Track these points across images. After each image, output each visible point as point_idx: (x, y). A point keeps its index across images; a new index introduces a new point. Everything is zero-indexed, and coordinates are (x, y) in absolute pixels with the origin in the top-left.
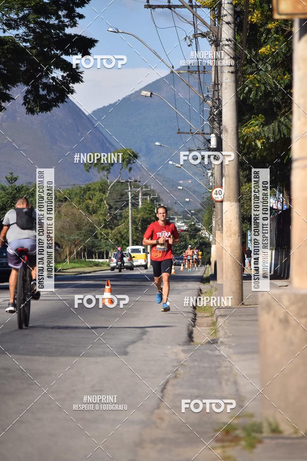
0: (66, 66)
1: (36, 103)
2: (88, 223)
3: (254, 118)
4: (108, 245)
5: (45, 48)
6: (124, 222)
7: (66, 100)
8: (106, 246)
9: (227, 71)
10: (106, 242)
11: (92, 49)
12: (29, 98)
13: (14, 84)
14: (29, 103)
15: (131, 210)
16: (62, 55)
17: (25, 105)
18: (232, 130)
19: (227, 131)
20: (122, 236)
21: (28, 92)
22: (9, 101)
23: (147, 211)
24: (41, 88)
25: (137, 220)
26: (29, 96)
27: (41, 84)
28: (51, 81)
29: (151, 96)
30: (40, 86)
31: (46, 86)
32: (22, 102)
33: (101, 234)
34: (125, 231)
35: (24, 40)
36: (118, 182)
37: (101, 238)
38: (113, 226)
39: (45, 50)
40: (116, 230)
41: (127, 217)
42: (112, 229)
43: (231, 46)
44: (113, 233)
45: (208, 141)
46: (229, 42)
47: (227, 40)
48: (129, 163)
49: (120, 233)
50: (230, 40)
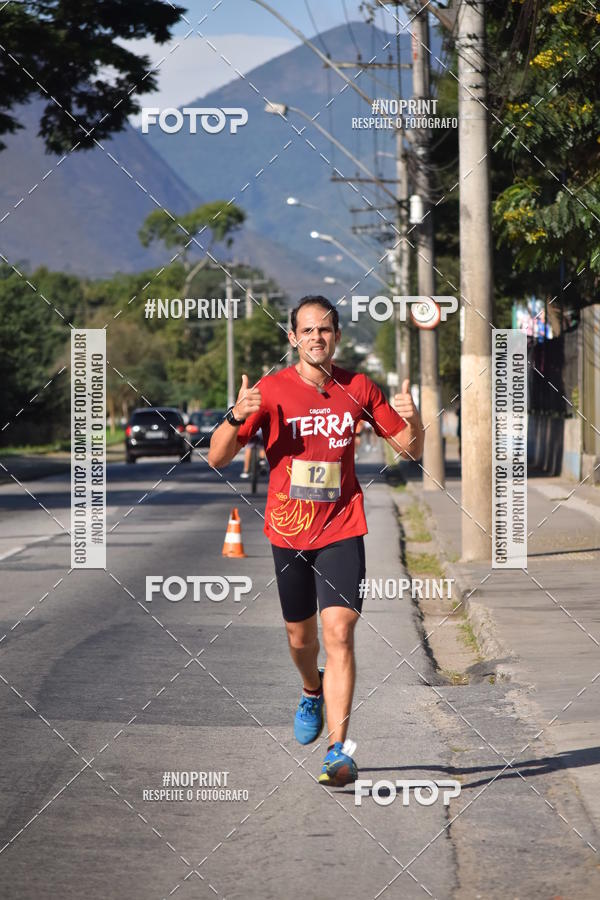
0: (125, 61)
1: (65, 133)
2: (149, 350)
3: (517, 182)
4: (186, 393)
5: (82, 23)
6: (217, 346)
7: (125, 125)
8: (183, 393)
9: (470, 97)
10: (183, 386)
12: (50, 122)
13: (22, 98)
14: (50, 131)
16: (114, 35)
17: (44, 136)
18: (480, 215)
19: (469, 216)
20: (212, 375)
21: (50, 110)
22: (12, 131)
24: (76, 102)
25: (242, 343)
26: (51, 119)
27: (76, 95)
28: (95, 89)
29: (285, 114)
30: (74, 99)
31: (84, 99)
32: (39, 129)
33: (172, 370)
34: (219, 362)
35: (42, 10)
36: (207, 268)
37: (173, 378)
38: (196, 354)
39: (83, 27)
40: (201, 361)
41: (223, 337)
42: (193, 359)
43: (478, 48)
44: (194, 367)
45: (400, 203)
46: (474, 41)
47: (469, 37)
48: (227, 229)
49: (208, 367)
50: (475, 37)
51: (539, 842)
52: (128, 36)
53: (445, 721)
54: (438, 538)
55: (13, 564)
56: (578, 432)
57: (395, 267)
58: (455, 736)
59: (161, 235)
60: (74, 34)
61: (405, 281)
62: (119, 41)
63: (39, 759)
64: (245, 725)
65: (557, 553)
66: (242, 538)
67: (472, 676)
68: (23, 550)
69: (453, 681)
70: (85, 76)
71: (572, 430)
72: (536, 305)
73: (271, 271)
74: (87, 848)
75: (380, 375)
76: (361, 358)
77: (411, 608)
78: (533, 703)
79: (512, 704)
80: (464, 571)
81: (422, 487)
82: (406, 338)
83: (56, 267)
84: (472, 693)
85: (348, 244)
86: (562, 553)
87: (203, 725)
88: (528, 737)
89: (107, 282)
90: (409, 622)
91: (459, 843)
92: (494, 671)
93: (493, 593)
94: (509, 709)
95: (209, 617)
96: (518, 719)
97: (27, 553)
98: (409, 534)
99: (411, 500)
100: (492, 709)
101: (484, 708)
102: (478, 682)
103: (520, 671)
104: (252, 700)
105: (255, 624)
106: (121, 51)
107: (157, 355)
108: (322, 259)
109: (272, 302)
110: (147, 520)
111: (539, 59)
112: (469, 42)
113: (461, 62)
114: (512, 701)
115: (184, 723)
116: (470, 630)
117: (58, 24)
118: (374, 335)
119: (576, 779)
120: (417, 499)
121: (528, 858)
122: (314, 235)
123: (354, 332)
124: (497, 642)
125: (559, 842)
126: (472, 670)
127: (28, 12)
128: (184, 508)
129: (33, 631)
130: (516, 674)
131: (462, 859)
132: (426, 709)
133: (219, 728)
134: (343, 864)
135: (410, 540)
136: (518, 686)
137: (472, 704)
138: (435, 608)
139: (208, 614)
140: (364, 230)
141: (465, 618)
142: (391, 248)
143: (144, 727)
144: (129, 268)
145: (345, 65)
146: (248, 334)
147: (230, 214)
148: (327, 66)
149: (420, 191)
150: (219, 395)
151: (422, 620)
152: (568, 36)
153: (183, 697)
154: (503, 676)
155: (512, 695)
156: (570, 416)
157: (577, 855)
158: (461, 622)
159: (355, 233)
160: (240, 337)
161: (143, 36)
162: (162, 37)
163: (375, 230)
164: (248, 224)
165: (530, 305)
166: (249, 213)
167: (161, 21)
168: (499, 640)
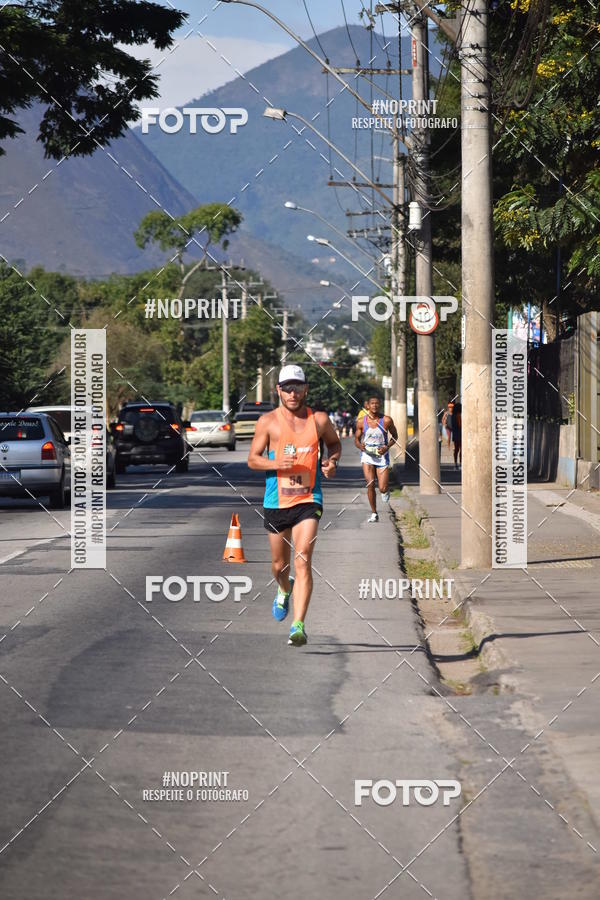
1: (64, 137)
2: (144, 351)
3: (515, 189)
4: (181, 394)
5: (83, 28)
6: (213, 347)
8: (178, 394)
9: (471, 107)
10: (177, 387)
11: (176, 30)
12: (50, 126)
14: (50, 136)
15: (227, 324)
16: (115, 40)
17: (44, 140)
18: (481, 224)
19: (470, 225)
20: (207, 376)
23: (259, 327)
25: (237, 344)
26: (51, 123)
27: (75, 100)
33: (167, 371)
34: (214, 364)
35: (43, 14)
36: (202, 269)
37: (168, 379)
38: (191, 356)
39: (84, 32)
40: (196, 362)
41: (218, 338)
42: (188, 360)
43: (481, 58)
44: (190, 369)
45: (397, 208)
46: (477, 51)
47: (472, 47)
48: (222, 232)
49: (203, 368)
50: (478, 47)
51: (551, 856)
52: (128, 40)
53: (453, 733)
54: (436, 544)
55: (15, 568)
56: (574, 438)
57: (390, 271)
58: (463, 748)
59: (157, 237)
60: (76, 38)
61: (401, 286)
62: (120, 46)
63: (52, 768)
64: (253, 735)
65: (555, 561)
66: (242, 543)
67: (476, 686)
68: (24, 553)
69: (457, 691)
70: (86, 80)
71: (568, 436)
72: (532, 311)
73: (265, 274)
74: (103, 860)
75: (374, 378)
76: (356, 360)
77: (412, 616)
78: (540, 716)
79: (518, 715)
80: (464, 578)
81: (418, 492)
82: (402, 342)
83: (51, 268)
84: (477, 703)
85: (342, 246)
86: (560, 561)
87: (212, 734)
88: (535, 750)
89: (103, 283)
90: (412, 631)
91: (472, 858)
92: (497, 681)
93: (494, 601)
94: (514, 720)
95: (213, 624)
96: (524, 731)
97: (28, 557)
98: (407, 539)
99: (408, 504)
100: (498, 721)
101: (491, 720)
102: (482, 692)
103: (524, 681)
104: (259, 710)
105: (258, 632)
106: (122, 55)
107: (152, 357)
108: (316, 261)
109: (266, 304)
110: (145, 523)
111: (541, 68)
112: (472, 52)
113: (464, 72)
114: (519, 712)
115: (193, 733)
116: (472, 639)
117: (60, 28)
118: (368, 337)
119: (584, 792)
120: (413, 504)
121: (540, 873)
122: (311, 238)
123: (348, 334)
124: (500, 652)
125: (570, 857)
126: (475, 680)
127: (30, 16)
128: (182, 511)
129: (39, 636)
130: (521, 685)
131: (475, 874)
132: (433, 720)
133: (228, 738)
134: (357, 878)
135: (408, 546)
136: (523, 697)
137: (478, 715)
138: (436, 615)
139: (212, 621)
140: (359, 234)
141: (467, 626)
142: (387, 252)
143: (154, 736)
144: (124, 270)
145: (344, 71)
146: (242, 336)
147: (226, 217)
148: (326, 71)
149: (418, 198)
150: (214, 396)
151: (424, 628)
152: (570, 46)
153: (191, 707)
154: (507, 686)
155: (517, 706)
156: (566, 422)
157: (589, 871)
158: (463, 631)
159: (351, 236)
160: (235, 340)
161: (144, 41)
162: (163, 42)
163: (371, 234)
164: (242, 226)
165: (525, 310)
166: (243, 215)
167: (162, 26)
168: (502, 649)
